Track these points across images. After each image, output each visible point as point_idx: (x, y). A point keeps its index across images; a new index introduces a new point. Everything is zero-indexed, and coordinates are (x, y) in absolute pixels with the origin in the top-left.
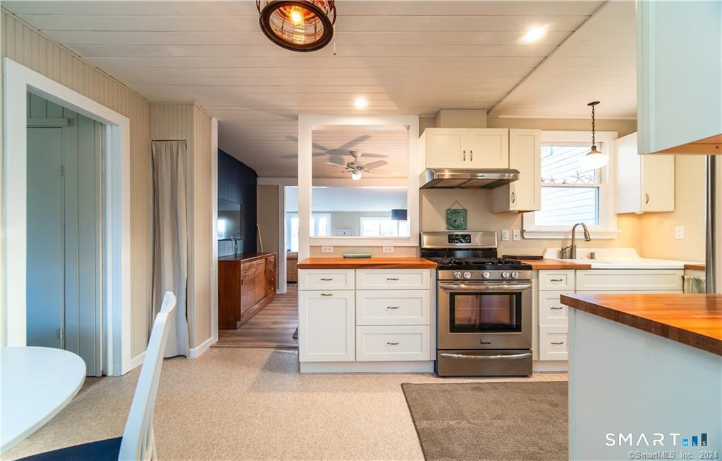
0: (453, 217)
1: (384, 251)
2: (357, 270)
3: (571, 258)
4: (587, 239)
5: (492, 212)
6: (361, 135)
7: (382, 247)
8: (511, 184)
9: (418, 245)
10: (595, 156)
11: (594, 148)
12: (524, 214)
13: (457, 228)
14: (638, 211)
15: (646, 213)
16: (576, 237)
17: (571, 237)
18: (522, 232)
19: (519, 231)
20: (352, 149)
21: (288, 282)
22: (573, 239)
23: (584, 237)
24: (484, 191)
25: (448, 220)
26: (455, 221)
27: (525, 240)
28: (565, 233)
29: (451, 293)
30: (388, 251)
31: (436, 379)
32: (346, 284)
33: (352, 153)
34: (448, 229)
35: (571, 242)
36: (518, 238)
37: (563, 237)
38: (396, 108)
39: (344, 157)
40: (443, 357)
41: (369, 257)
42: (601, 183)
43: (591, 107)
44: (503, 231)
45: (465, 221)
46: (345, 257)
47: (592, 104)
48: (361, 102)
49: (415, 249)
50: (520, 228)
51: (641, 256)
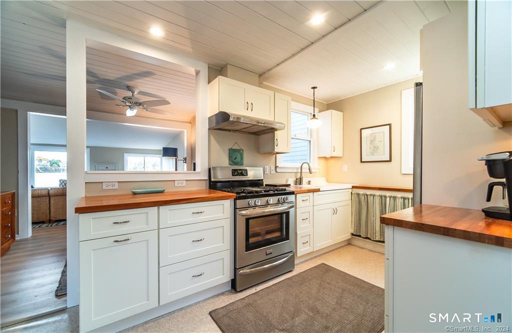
0: (234, 156)
1: (176, 185)
2: (161, 207)
3: (300, 184)
4: (310, 172)
5: (259, 152)
6: (146, 70)
7: (174, 181)
8: (276, 132)
9: (207, 178)
10: (314, 120)
11: (314, 116)
12: (277, 155)
13: (236, 164)
14: (328, 156)
15: (331, 157)
16: (303, 171)
17: (300, 171)
18: (276, 167)
19: (274, 167)
20: (130, 83)
21: (33, 223)
22: (301, 172)
23: (309, 171)
24: (253, 136)
25: (230, 158)
26: (235, 158)
27: (277, 174)
28: (297, 168)
29: (246, 219)
30: (180, 185)
31: (235, 295)
32: (147, 225)
33: (129, 88)
34: (230, 165)
35: (300, 174)
36: (273, 172)
37: (296, 171)
38: (190, 50)
39: (118, 90)
40: (241, 275)
41: (162, 192)
42: (311, 138)
43: (313, 90)
44: (265, 167)
45: (242, 159)
46: (135, 194)
47: (314, 88)
48: (157, 31)
49: (204, 182)
50: (274, 164)
51: (328, 182)
